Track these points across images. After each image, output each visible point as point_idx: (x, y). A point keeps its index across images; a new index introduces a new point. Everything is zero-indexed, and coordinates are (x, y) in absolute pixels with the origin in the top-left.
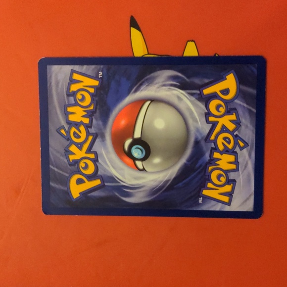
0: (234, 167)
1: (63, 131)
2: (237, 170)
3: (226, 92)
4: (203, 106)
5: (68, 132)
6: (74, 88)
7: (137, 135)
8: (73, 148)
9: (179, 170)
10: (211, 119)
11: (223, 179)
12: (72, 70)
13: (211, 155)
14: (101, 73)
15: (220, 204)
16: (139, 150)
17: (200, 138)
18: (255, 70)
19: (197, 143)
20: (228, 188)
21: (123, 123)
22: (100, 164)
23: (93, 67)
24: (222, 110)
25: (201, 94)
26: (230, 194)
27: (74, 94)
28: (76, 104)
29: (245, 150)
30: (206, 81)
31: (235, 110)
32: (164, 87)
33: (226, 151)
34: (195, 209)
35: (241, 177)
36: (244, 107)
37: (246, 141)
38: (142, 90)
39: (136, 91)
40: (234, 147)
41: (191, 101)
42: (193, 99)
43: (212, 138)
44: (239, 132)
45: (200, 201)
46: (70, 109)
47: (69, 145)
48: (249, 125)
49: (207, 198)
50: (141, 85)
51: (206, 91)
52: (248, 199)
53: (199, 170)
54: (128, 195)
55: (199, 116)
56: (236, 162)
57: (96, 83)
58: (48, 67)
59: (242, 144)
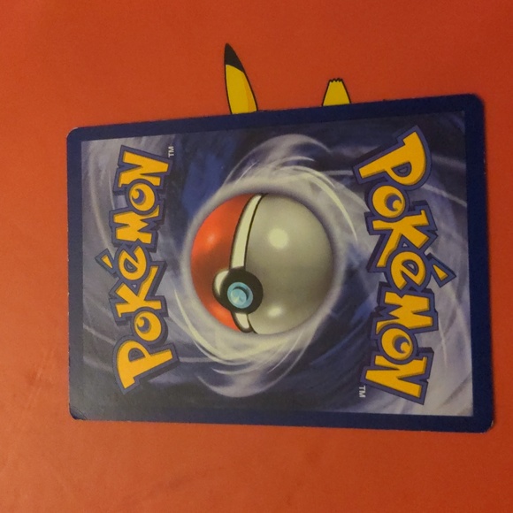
0: (427, 321)
1: (106, 260)
2: (433, 328)
3: (404, 169)
4: (360, 201)
5: (115, 261)
6: (126, 178)
7: (238, 261)
8: (124, 292)
9: (318, 330)
10: (378, 225)
11: (407, 348)
12: (122, 146)
13: (381, 297)
14: (171, 148)
15: (403, 401)
16: (242, 292)
17: (356, 263)
18: (462, 124)
19: (351, 274)
20: (417, 367)
21: (211, 239)
22: (171, 320)
23: (158, 138)
24: (399, 206)
25: (356, 176)
26: (422, 380)
27: (126, 190)
28: (130, 209)
29: (448, 286)
30: (365, 150)
31: (424, 204)
32: (286, 168)
33: (411, 289)
34: (351, 410)
35: (443, 341)
36: (442, 197)
37: (451, 267)
38: (244, 176)
39: (234, 178)
40: (426, 280)
41: (336, 192)
42: (340, 186)
43: (382, 262)
44: (435, 249)
45: (362, 394)
46: (119, 219)
47: (118, 286)
48: (455, 234)
49: (375, 388)
50: (243, 165)
51: (366, 171)
52: (460, 389)
53: (357, 329)
54: (222, 381)
55: (353, 219)
56: (431, 312)
57: (163, 167)
58: (83, 143)
59: (441, 274)
